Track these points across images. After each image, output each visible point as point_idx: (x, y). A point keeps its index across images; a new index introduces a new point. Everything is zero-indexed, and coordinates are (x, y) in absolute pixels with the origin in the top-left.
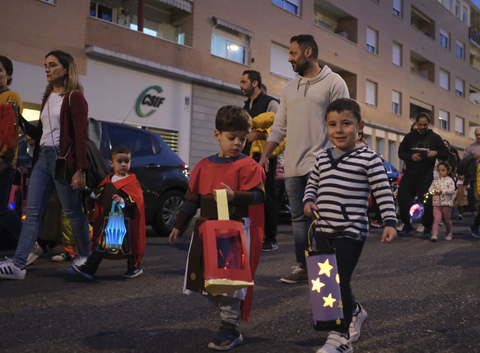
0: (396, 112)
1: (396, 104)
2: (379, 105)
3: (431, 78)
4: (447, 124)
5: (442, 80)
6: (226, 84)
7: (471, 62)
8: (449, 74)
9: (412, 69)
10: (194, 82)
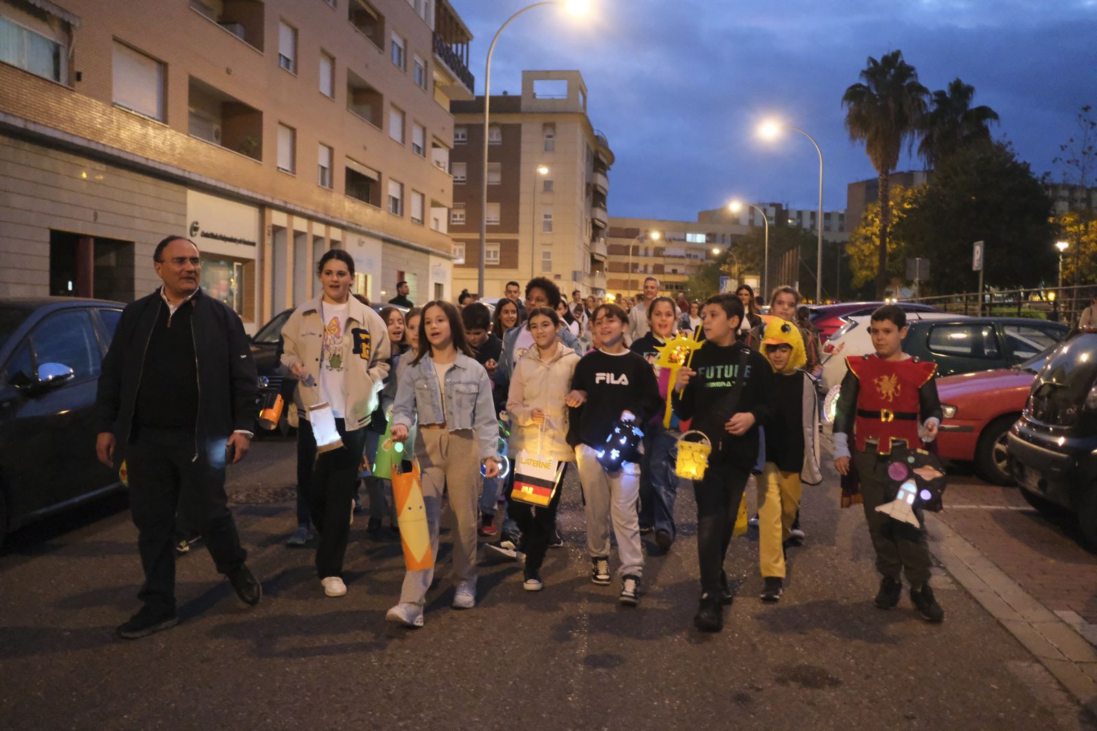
0: (323, 183)
1: (323, 168)
2: (297, 170)
3: (377, 120)
4: (399, 203)
5: (393, 122)
6: (31, 127)
8: (403, 114)
9: (348, 102)
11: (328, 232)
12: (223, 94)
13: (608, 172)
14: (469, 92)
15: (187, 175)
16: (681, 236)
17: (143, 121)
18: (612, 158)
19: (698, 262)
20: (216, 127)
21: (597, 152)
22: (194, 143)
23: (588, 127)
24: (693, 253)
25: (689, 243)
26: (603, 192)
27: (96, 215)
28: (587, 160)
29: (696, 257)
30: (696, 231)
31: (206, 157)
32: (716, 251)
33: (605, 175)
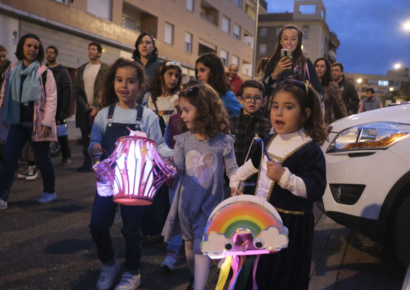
0: (188, 50)
1: (188, 44)
2: (174, 44)
3: (216, 23)
4: (226, 61)
5: (224, 24)
6: (50, 22)
7: (246, 11)
8: (229, 20)
9: (201, 14)
10: (21, 18)
11: (189, 72)
12: (140, 10)
13: (337, 50)
14: (264, 10)
15: (119, 44)
16: (375, 82)
17: (101, 20)
18: (338, 43)
19: (384, 95)
20: (138, 24)
21: (331, 40)
22: (124, 30)
23: (326, 27)
24: (381, 90)
25: (380, 86)
26: (333, 59)
27: (78, 60)
28: (325, 43)
29: (383, 92)
30: (383, 79)
31: (130, 36)
32: (391, 89)
33: (335, 51)
